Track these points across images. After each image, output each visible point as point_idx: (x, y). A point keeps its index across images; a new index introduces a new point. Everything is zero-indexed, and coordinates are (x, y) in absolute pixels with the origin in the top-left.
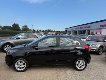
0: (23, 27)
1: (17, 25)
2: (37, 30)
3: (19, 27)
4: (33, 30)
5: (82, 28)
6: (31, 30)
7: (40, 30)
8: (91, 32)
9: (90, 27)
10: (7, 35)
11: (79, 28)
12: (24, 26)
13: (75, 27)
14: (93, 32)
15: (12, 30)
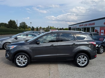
0: (20, 24)
1: (14, 22)
2: (37, 28)
3: (16, 24)
4: (33, 27)
5: (87, 25)
6: (29, 27)
7: (41, 28)
8: (96, 30)
9: (94, 24)
10: (3, 33)
11: (83, 25)
12: (22, 23)
13: (80, 24)
14: (97, 30)
15: (8, 28)
